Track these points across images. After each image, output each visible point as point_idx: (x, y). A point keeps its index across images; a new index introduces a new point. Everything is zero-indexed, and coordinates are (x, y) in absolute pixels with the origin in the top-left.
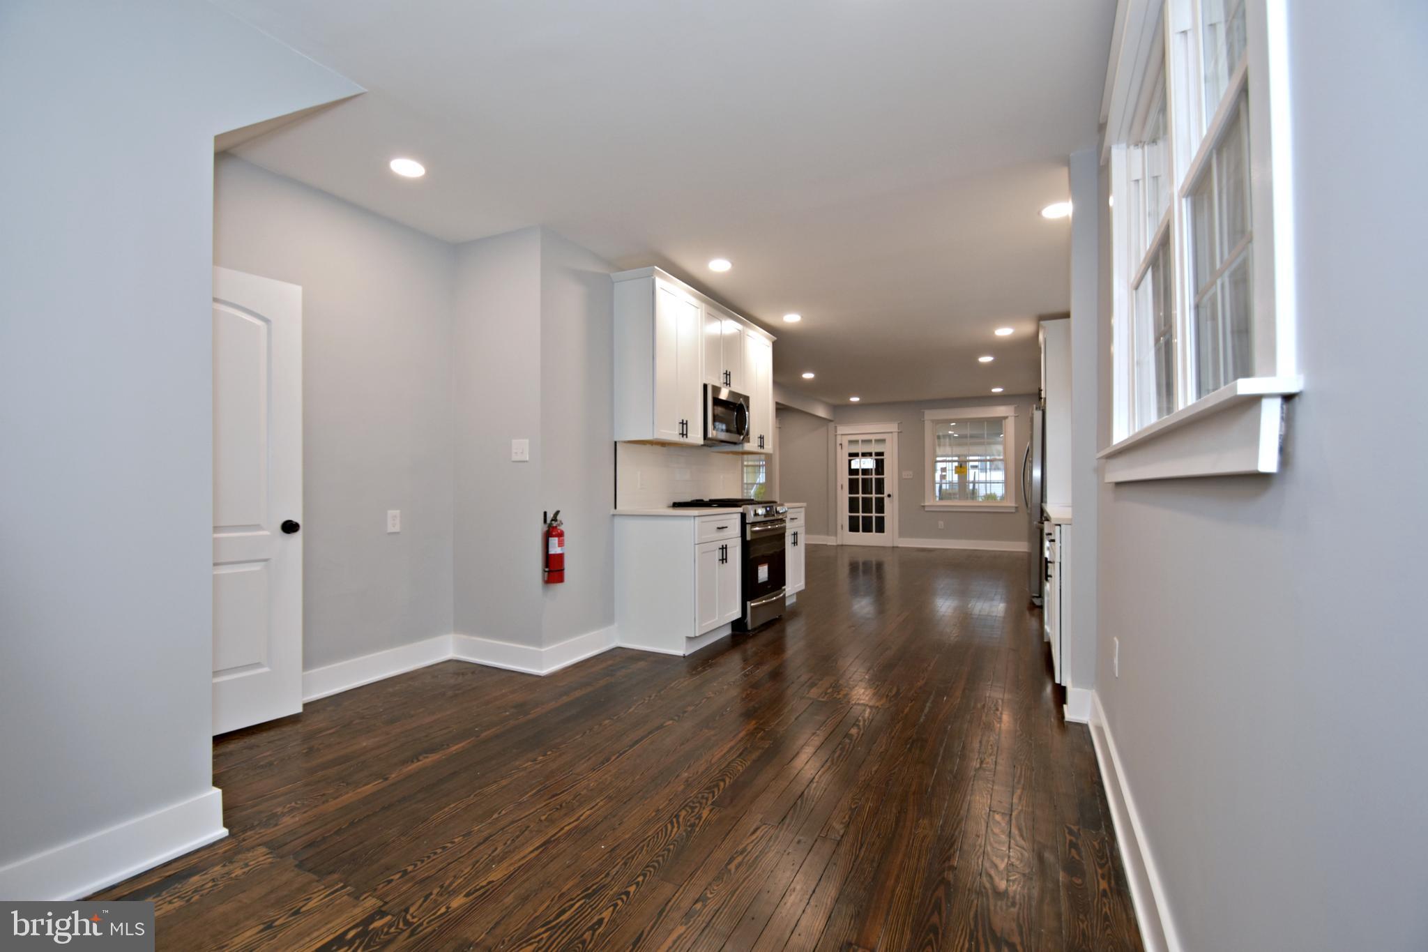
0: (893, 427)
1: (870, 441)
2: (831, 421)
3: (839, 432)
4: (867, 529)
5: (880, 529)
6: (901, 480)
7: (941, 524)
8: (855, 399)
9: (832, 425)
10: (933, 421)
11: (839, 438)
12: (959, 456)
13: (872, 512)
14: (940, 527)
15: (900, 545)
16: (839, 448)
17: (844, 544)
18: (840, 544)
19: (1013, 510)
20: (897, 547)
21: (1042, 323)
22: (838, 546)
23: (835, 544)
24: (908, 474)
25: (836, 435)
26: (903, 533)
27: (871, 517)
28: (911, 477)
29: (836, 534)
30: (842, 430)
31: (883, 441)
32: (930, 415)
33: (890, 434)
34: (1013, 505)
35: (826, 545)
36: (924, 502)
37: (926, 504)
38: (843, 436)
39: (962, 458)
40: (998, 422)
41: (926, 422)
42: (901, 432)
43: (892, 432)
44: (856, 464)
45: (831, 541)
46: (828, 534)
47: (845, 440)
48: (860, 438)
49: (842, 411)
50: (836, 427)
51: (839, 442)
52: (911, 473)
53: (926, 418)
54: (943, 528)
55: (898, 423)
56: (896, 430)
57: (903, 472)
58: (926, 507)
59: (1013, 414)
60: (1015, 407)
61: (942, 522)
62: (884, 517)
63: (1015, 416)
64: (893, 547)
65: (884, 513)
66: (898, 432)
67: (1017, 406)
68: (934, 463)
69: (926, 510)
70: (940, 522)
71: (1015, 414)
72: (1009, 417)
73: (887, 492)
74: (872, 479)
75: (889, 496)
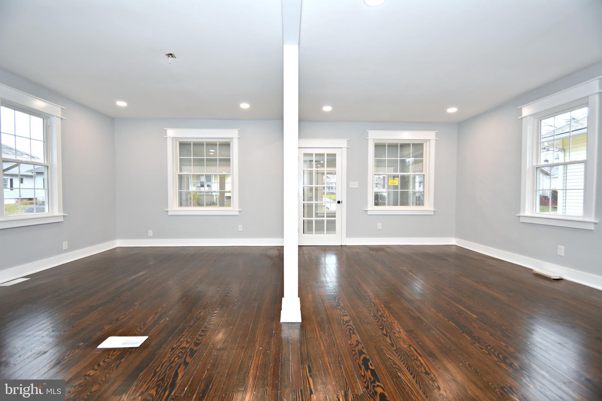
0: (343, 143)
1: (322, 155)
6: (349, 189)
7: (379, 226)
8: (327, 109)
10: (374, 140)
13: (323, 217)
14: (378, 228)
15: (347, 244)
20: (345, 246)
24: (355, 184)
26: (350, 234)
27: (323, 220)
28: (357, 187)
31: (333, 155)
32: (373, 135)
33: (340, 149)
34: (432, 209)
36: (367, 207)
37: (368, 209)
41: (369, 141)
42: (349, 148)
43: (342, 148)
47: (301, 153)
48: (314, 152)
53: (369, 138)
54: (381, 228)
55: (347, 140)
56: (346, 146)
57: (350, 182)
58: (368, 211)
59: (434, 138)
60: (436, 132)
61: (380, 224)
62: (335, 221)
63: (436, 140)
64: (342, 245)
65: (335, 217)
66: (347, 148)
67: (438, 131)
68: (374, 175)
69: (368, 214)
70: (378, 224)
71: (436, 138)
72: (431, 141)
73: (337, 199)
74: (324, 188)
75: (339, 202)
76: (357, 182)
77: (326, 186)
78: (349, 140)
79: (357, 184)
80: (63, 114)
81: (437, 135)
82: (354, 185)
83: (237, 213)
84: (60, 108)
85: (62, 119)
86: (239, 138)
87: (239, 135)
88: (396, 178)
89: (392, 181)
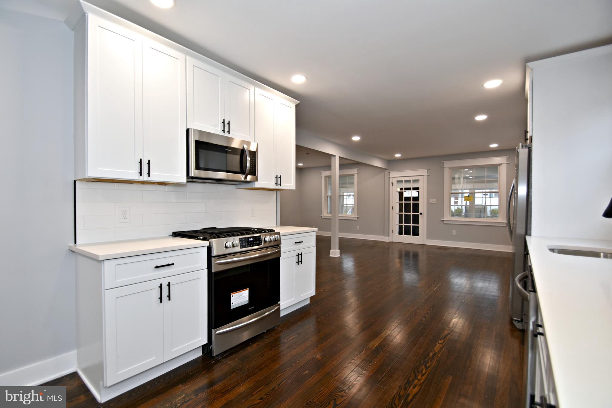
0: (424, 172)
1: (409, 181)
2: (386, 169)
3: (391, 176)
4: (407, 233)
5: (416, 232)
6: (429, 204)
7: (454, 232)
8: (398, 155)
9: (387, 172)
10: (450, 168)
11: (391, 179)
12: (470, 189)
13: (410, 224)
14: (453, 234)
15: (427, 244)
16: (391, 185)
17: (394, 241)
18: (391, 241)
20: (426, 245)
21: (529, 64)
23: (389, 241)
24: (433, 201)
25: (389, 178)
26: (429, 237)
27: (410, 226)
28: (435, 203)
29: (389, 236)
30: (393, 174)
31: (417, 181)
32: (448, 164)
33: (422, 176)
34: (505, 221)
35: (383, 241)
36: (443, 218)
37: (445, 219)
38: (394, 178)
39: (472, 191)
40: (495, 168)
41: (445, 169)
42: (429, 175)
43: (423, 175)
44: (406, 194)
45: (386, 239)
46: (384, 235)
47: (395, 181)
48: (404, 179)
49: (392, 163)
50: (389, 173)
51: (391, 182)
52: (435, 200)
53: (445, 166)
55: (427, 170)
56: (426, 174)
57: (430, 199)
58: (444, 221)
59: (506, 162)
60: (507, 157)
62: (418, 227)
63: (507, 163)
64: (423, 245)
65: (418, 224)
66: (427, 175)
67: (508, 156)
68: (450, 194)
69: (444, 223)
70: (453, 231)
71: (507, 162)
72: (503, 164)
73: (420, 212)
74: (410, 203)
75: (421, 214)
76: (435, 199)
77: (412, 202)
83: (356, 219)
86: (358, 174)
87: (358, 172)
88: (471, 196)
89: (467, 198)
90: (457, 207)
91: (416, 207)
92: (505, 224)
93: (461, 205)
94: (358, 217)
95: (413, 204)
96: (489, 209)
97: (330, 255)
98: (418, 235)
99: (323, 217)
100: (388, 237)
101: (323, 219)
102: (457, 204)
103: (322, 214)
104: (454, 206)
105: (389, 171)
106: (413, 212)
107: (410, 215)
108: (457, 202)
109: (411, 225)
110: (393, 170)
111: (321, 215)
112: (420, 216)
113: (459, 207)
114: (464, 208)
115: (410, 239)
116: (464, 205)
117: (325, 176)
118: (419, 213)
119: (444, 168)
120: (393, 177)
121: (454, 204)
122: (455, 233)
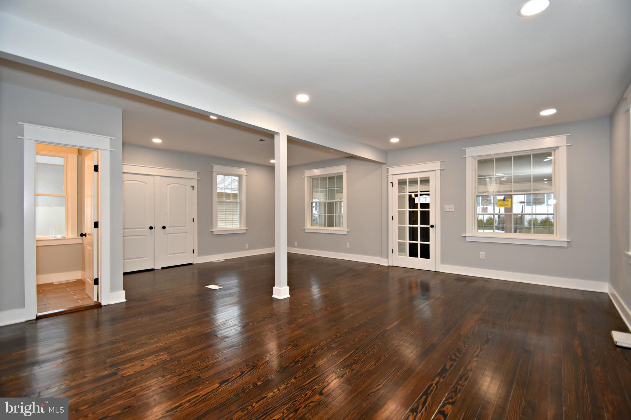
0: (436, 165)
2: (384, 164)
3: (390, 173)
4: (413, 253)
5: (425, 253)
6: (444, 214)
7: (482, 255)
8: (395, 140)
9: (384, 167)
10: (474, 157)
11: (390, 178)
13: (417, 240)
14: (481, 258)
15: (441, 271)
16: (390, 185)
17: (394, 265)
18: (391, 265)
19: (565, 245)
20: (439, 273)
22: (389, 266)
23: (387, 265)
25: (388, 175)
26: (444, 260)
27: (417, 244)
28: (453, 210)
29: (387, 257)
30: (392, 170)
31: (426, 178)
32: (471, 152)
33: (434, 172)
34: (565, 239)
35: (379, 265)
36: (465, 233)
37: (467, 235)
39: (509, 193)
40: (546, 153)
42: (443, 170)
43: (435, 170)
45: (384, 262)
46: (381, 256)
47: (395, 179)
48: (408, 177)
50: (388, 168)
51: (390, 181)
53: (467, 155)
54: (484, 258)
55: (441, 162)
56: (439, 168)
57: (445, 205)
58: (466, 237)
59: (565, 144)
60: (567, 136)
61: (483, 253)
62: (428, 245)
63: (567, 146)
64: (436, 271)
65: (429, 241)
66: (441, 170)
67: (570, 134)
68: (476, 197)
69: (467, 240)
70: (481, 253)
71: (567, 143)
72: (560, 148)
73: (431, 224)
74: (417, 211)
75: (432, 226)
76: (453, 205)
77: (419, 209)
78: (442, 162)
79: (453, 207)
80: (247, 173)
81: (569, 139)
82: (449, 208)
83: (346, 233)
84: (245, 170)
85: (246, 175)
86: (347, 172)
87: (347, 169)
88: (508, 199)
89: (502, 203)
90: (489, 217)
91: (425, 217)
92: (566, 243)
93: (492, 212)
94: (348, 230)
95: (421, 211)
96: (527, 218)
97: (273, 295)
98: (428, 257)
99: (306, 231)
100: (386, 260)
101: (306, 232)
102: (487, 211)
103: (304, 226)
104: (483, 215)
105: (387, 167)
106: (421, 224)
107: (417, 228)
108: (487, 208)
109: (419, 242)
110: (393, 165)
111: (304, 228)
112: (431, 229)
113: (491, 217)
114: (496, 217)
115: (418, 263)
116: (496, 214)
117: (308, 177)
118: (429, 225)
119: (466, 158)
120: (393, 175)
121: (482, 212)
122: (484, 256)
